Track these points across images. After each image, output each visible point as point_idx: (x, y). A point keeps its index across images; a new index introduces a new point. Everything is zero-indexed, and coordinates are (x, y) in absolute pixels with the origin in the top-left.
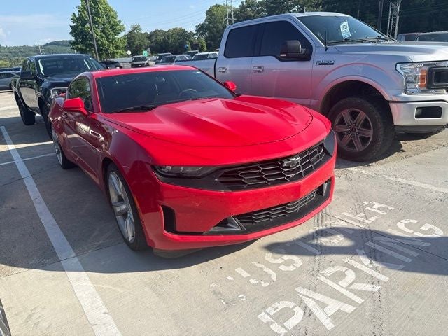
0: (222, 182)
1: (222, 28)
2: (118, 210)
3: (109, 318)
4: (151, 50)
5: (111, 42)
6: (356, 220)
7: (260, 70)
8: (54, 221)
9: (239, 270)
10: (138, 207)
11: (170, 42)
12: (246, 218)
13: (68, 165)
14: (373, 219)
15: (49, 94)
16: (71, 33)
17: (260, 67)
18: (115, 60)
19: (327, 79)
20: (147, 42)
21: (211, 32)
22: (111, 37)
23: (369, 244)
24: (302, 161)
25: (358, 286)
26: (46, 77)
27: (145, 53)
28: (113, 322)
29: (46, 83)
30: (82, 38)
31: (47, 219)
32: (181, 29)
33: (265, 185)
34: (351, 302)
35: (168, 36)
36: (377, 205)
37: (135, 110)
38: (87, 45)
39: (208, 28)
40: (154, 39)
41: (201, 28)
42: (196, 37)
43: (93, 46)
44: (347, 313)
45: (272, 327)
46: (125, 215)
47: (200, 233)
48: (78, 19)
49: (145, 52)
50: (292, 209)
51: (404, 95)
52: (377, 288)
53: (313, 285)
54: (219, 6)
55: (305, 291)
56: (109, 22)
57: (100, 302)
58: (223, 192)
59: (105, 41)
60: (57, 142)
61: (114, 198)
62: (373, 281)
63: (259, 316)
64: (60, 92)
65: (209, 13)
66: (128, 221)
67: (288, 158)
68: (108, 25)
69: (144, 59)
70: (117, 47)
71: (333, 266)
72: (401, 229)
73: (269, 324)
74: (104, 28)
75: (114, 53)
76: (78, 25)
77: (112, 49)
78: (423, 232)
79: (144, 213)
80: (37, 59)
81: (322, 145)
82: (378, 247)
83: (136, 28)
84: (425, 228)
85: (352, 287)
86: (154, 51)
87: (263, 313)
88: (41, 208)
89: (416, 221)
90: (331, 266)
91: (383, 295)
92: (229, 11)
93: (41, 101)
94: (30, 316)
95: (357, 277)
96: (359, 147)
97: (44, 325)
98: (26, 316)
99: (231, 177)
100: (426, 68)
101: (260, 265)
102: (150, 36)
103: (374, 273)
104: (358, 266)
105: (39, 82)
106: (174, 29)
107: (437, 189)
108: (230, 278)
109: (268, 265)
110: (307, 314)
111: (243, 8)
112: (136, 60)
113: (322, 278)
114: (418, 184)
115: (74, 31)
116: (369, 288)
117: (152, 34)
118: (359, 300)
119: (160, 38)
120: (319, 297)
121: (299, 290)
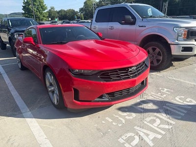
0: (101, 78)
1: (90, 10)
2: (50, 89)
3: (48, 141)
5: (41, 14)
6: (157, 96)
7: (112, 28)
8: (18, 94)
9: (107, 118)
10: (61, 88)
11: (67, 16)
12: (111, 94)
13: (24, 68)
14: (165, 96)
15: (14, 36)
16: (22, 9)
18: (43, 22)
19: (142, 33)
20: (57, 15)
21: (86, 12)
22: (41, 12)
23: (165, 107)
24: (136, 69)
25: (162, 126)
26: (12, 27)
27: (56, 20)
28: (50, 143)
29: (12, 31)
30: (28, 12)
31: (15, 93)
32: (72, 10)
33: (120, 79)
34: (160, 133)
35: (67, 13)
36: (166, 90)
37: (58, 43)
38: (30, 15)
39: (85, 10)
40: (60, 14)
41: (81, 10)
42: (79, 14)
43: (33, 15)
44: (158, 139)
45: (125, 145)
46: (53, 92)
47: (90, 101)
48: (26, 3)
50: (131, 91)
51: (177, 41)
52: (170, 127)
53: (142, 126)
55: (138, 128)
56: (40, 5)
57: (43, 133)
58: (102, 82)
59: (38, 14)
60: (19, 58)
61: (48, 84)
62: (168, 124)
63: (119, 140)
64: (19, 35)
65: (85, 3)
66: (55, 95)
67: (131, 67)
69: (56, 22)
70: (44, 16)
71: (150, 117)
72: (178, 100)
73: (124, 143)
74: (38, 7)
75: (42, 19)
76: (26, 6)
77: (41, 17)
78: (187, 102)
79: (64, 92)
80: (8, 20)
81: (144, 62)
82: (168, 108)
83: (52, 8)
84: (188, 100)
85: (159, 126)
86: (60, 19)
87: (121, 139)
88: (11, 88)
89: (183, 97)
90: (149, 117)
91: (174, 130)
92: (94, 3)
93: (10, 39)
94: (9, 140)
95: (161, 122)
96: (156, 64)
97: (16, 144)
98: (7, 140)
99: (106, 75)
100: (187, 30)
101: (116, 116)
102: (58, 12)
103: (169, 120)
104: (161, 117)
105: (9, 30)
107: (190, 83)
108: (103, 122)
109: (121, 116)
110: (141, 139)
111: (100, 2)
112: (52, 22)
113: (145, 122)
114: (182, 81)
115: (24, 8)
116: (167, 127)
117: (60, 12)
118: (163, 133)
119: (63, 13)
120: (145, 131)
121: (136, 127)
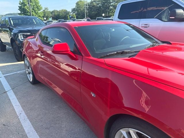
1: (82, 10)
4: (52, 18)
5: (36, 14)
11: (60, 15)
16: (19, 9)
17: (147, 25)
20: (50, 15)
21: (78, 12)
22: (36, 12)
26: (15, 27)
29: (15, 30)
30: (24, 12)
32: (65, 10)
35: (60, 13)
39: (77, 10)
41: (74, 10)
42: (72, 13)
48: (22, 3)
49: (50, 19)
54: (81, 1)
59: (34, 13)
65: (77, 4)
68: (35, 6)
69: (51, 21)
70: (39, 16)
74: (34, 8)
76: (22, 6)
80: (9, 18)
83: (46, 9)
86: (54, 19)
92: (86, 3)
93: (12, 40)
102: (52, 13)
105: (11, 30)
106: (62, 10)
111: (92, 2)
112: (48, 22)
119: (56, 13)
